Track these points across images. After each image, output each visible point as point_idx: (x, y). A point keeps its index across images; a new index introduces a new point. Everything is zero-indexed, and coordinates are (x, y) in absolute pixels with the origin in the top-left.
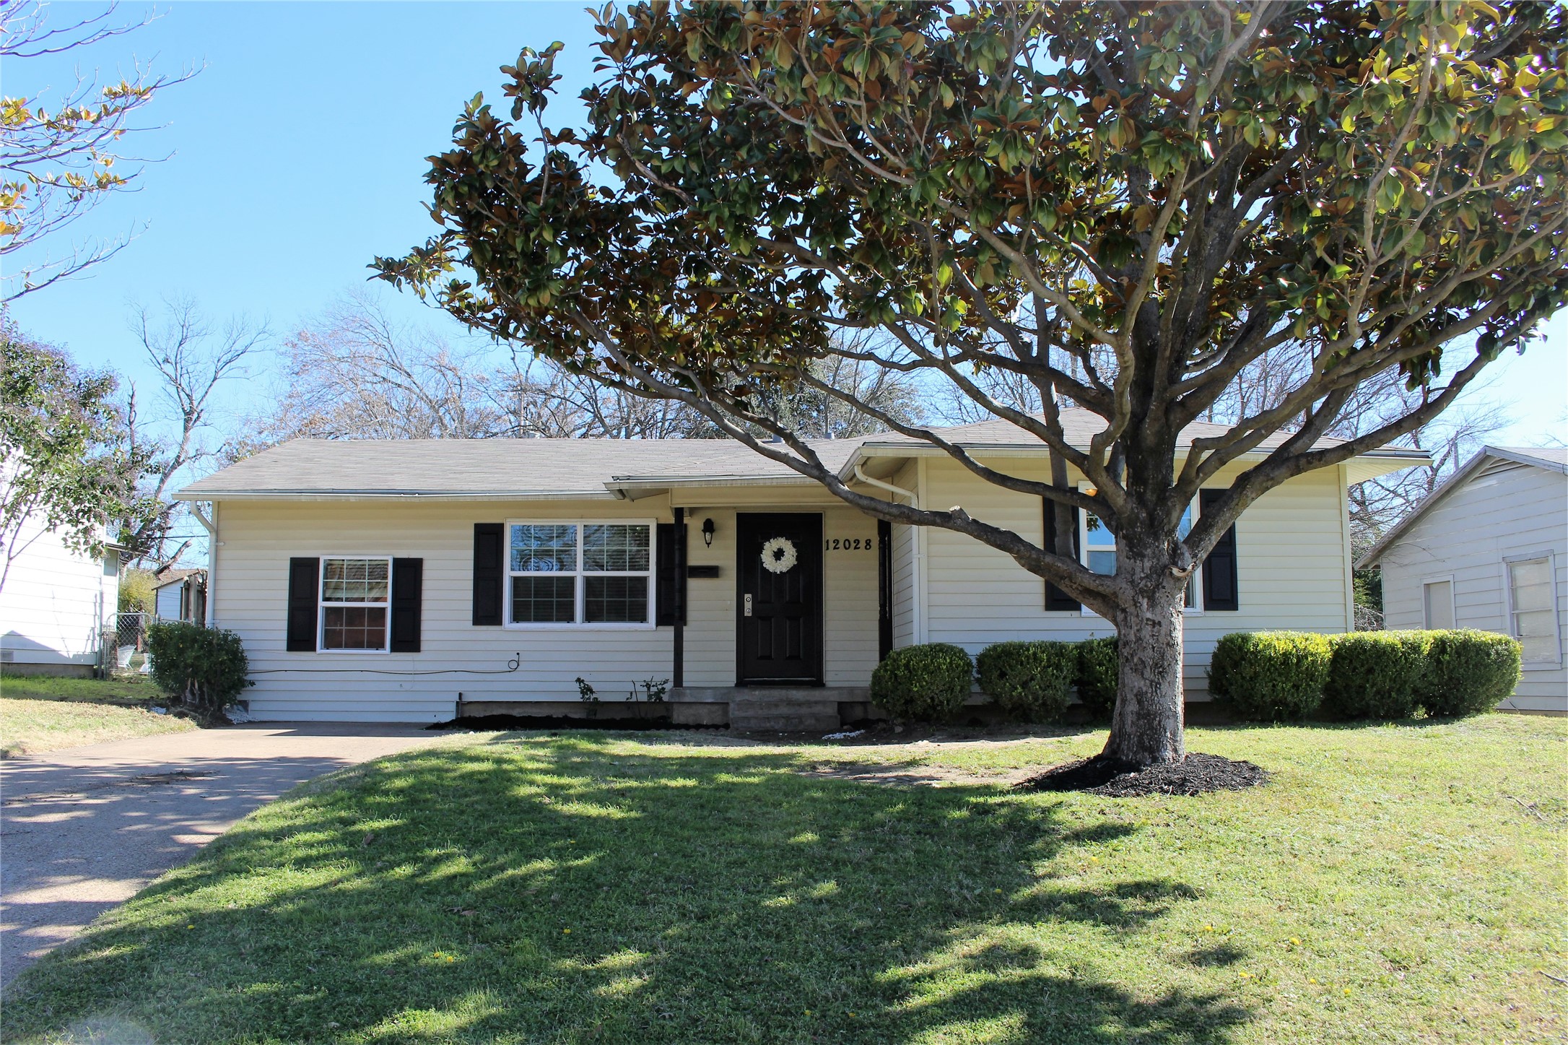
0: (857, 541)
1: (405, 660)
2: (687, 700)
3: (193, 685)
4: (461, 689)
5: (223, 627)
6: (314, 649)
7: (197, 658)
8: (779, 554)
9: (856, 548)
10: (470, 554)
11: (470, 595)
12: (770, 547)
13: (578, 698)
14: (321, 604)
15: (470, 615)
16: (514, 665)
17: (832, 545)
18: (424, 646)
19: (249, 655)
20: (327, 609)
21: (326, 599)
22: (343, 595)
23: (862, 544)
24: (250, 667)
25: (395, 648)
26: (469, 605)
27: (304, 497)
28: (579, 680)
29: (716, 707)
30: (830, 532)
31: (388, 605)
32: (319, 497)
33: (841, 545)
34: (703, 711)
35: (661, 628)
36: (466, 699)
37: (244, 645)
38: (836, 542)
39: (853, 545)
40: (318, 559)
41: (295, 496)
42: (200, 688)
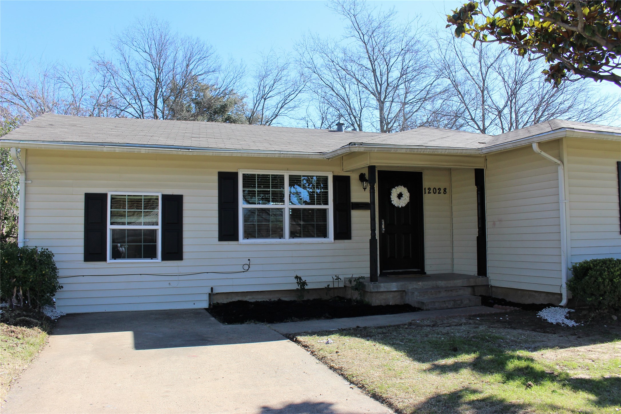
0: (439, 189)
1: (172, 265)
2: (382, 290)
3: (18, 291)
4: (212, 284)
5: (31, 245)
6: (105, 260)
7: (25, 272)
8: (400, 196)
9: (439, 193)
10: (216, 192)
11: (216, 220)
12: (395, 192)
13: (295, 287)
14: (109, 227)
15: (216, 234)
16: (246, 267)
17: (427, 191)
18: (185, 256)
19: (58, 265)
20: (113, 231)
21: (112, 224)
22: (126, 220)
23: (442, 191)
24: (60, 273)
25: (164, 258)
26: (216, 228)
27: (105, 149)
28: (297, 277)
29: (397, 294)
30: (426, 184)
31: (159, 228)
32: (117, 149)
33: (431, 191)
34: (390, 296)
35: (337, 241)
36: (215, 291)
37: (55, 259)
38: (429, 189)
39: (438, 191)
40: (106, 195)
41: (99, 148)
42: (24, 294)
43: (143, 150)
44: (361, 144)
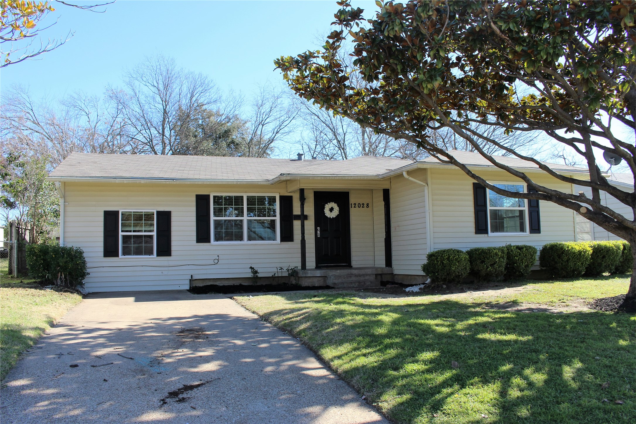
0: (363, 204)
1: (164, 259)
2: (309, 275)
3: (61, 275)
4: (192, 274)
5: (69, 245)
6: (118, 256)
7: (66, 262)
8: (331, 210)
9: (363, 207)
10: (194, 209)
11: (194, 228)
12: (328, 207)
13: (250, 275)
14: (121, 234)
15: (195, 238)
16: (216, 261)
17: (353, 206)
18: (173, 253)
19: (86, 260)
20: (124, 236)
21: (122, 231)
22: (132, 229)
23: (365, 205)
24: (88, 265)
25: (158, 255)
26: (195, 234)
27: (117, 181)
28: (251, 268)
29: (321, 278)
30: (352, 200)
31: (154, 234)
32: (125, 181)
33: (357, 206)
34: (315, 280)
35: (282, 243)
36: (194, 278)
37: (85, 255)
38: (355, 204)
39: (362, 206)
40: (118, 212)
41: (112, 180)
42: (65, 277)
43: (143, 181)
44: (289, 174)
